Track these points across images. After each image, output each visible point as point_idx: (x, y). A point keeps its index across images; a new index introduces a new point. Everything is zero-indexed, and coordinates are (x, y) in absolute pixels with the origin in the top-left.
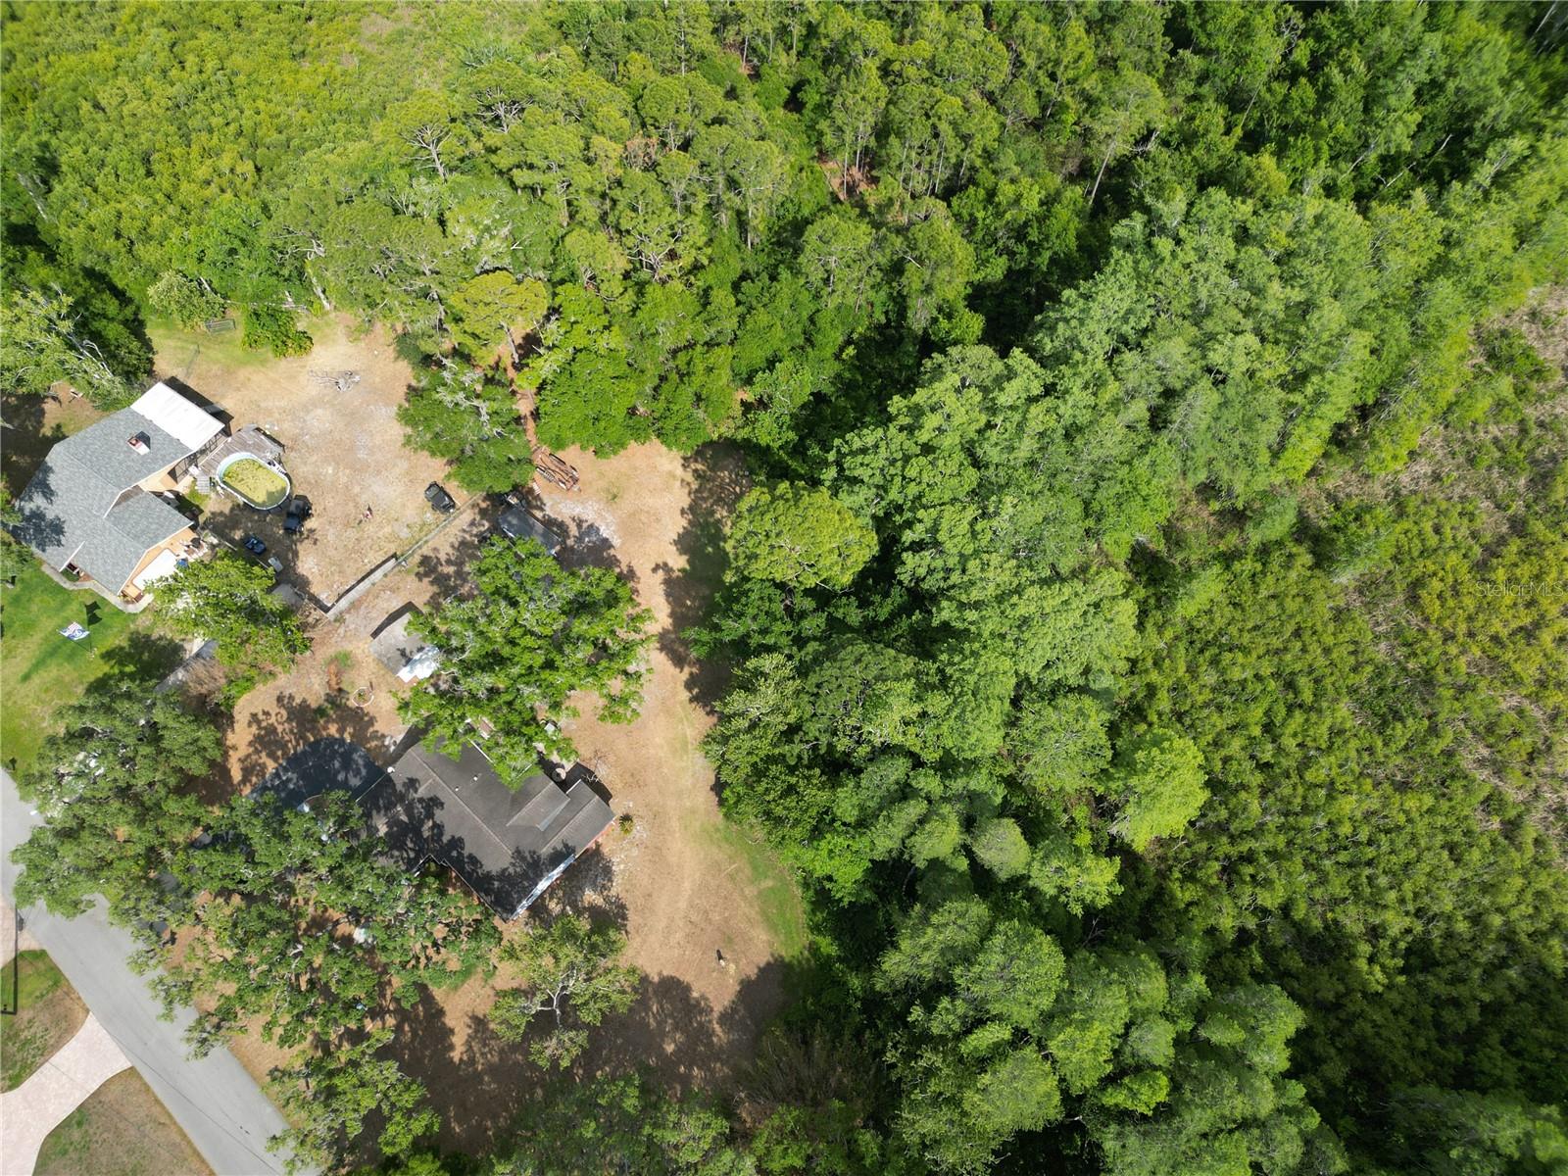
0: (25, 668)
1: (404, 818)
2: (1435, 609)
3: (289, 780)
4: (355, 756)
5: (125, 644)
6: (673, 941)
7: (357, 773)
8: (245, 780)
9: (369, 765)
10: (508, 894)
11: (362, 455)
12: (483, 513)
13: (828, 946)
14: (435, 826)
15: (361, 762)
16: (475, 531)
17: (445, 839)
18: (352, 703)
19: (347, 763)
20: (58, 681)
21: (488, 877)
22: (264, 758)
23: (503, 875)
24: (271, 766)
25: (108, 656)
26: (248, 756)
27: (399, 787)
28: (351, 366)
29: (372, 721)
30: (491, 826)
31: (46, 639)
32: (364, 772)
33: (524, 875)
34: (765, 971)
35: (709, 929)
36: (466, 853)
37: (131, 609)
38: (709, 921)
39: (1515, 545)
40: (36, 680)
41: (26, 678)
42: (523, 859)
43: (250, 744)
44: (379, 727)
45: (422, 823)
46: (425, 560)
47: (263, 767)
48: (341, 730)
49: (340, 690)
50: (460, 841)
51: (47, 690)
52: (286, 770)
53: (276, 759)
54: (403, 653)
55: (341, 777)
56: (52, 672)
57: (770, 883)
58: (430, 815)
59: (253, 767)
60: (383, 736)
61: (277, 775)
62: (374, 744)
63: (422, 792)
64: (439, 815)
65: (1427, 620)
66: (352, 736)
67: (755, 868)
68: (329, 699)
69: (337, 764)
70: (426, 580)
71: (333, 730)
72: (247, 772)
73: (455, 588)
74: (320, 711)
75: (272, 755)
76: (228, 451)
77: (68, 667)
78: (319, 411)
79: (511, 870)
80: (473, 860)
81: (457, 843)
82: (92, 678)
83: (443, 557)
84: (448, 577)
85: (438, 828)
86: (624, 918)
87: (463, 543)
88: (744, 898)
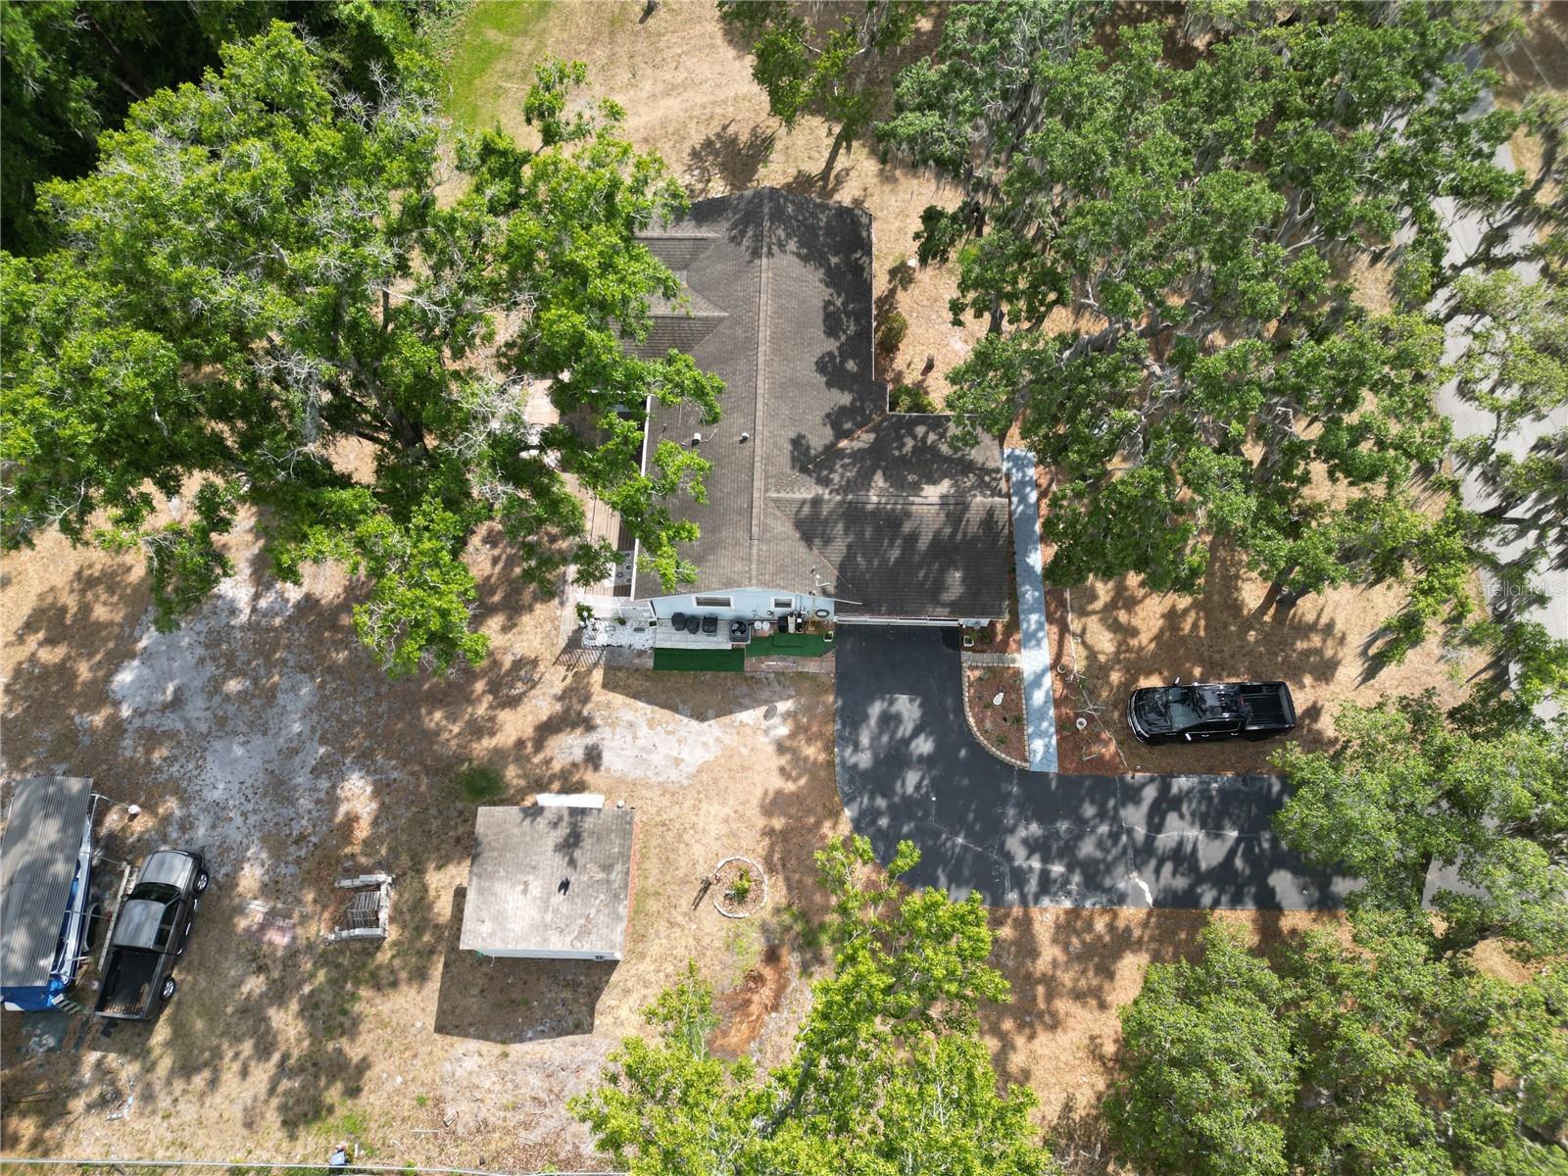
1: (879, 481)
3: (1032, 846)
4: (864, 760)
6: (681, 76)
7: (889, 720)
8: (1122, 942)
9: (851, 717)
10: (830, 230)
12: (52, 1109)
14: (841, 434)
15: (865, 740)
16: (127, 1071)
17: (845, 399)
18: (772, 893)
19: (894, 759)
21: (833, 279)
22: (1049, 953)
23: (812, 254)
24: (1047, 915)
26: (1078, 996)
27: (839, 548)
29: (774, 804)
30: (752, 328)
32: (876, 709)
33: (777, 215)
35: (621, 51)
36: (832, 345)
38: (612, 59)
42: (758, 238)
43: (1055, 1024)
44: (768, 776)
45: (858, 456)
46: (301, 1114)
47: (1064, 930)
49: (772, 956)
50: (822, 366)
52: (1019, 878)
53: (1025, 924)
54: (571, 844)
55: (924, 746)
57: (492, 34)
58: (831, 453)
59: (1082, 957)
60: (781, 748)
61: (1046, 885)
62: (812, 752)
63: (807, 490)
64: (819, 438)
66: (834, 814)
67: (486, 61)
69: (912, 778)
70: (355, 1052)
72: (1102, 957)
73: (327, 957)
75: (1027, 947)
79: (792, 245)
80: (832, 324)
81: (831, 371)
83: (262, 1074)
84: (310, 1008)
85: (837, 420)
86: (708, 144)
87: (185, 1069)
88: (541, 44)
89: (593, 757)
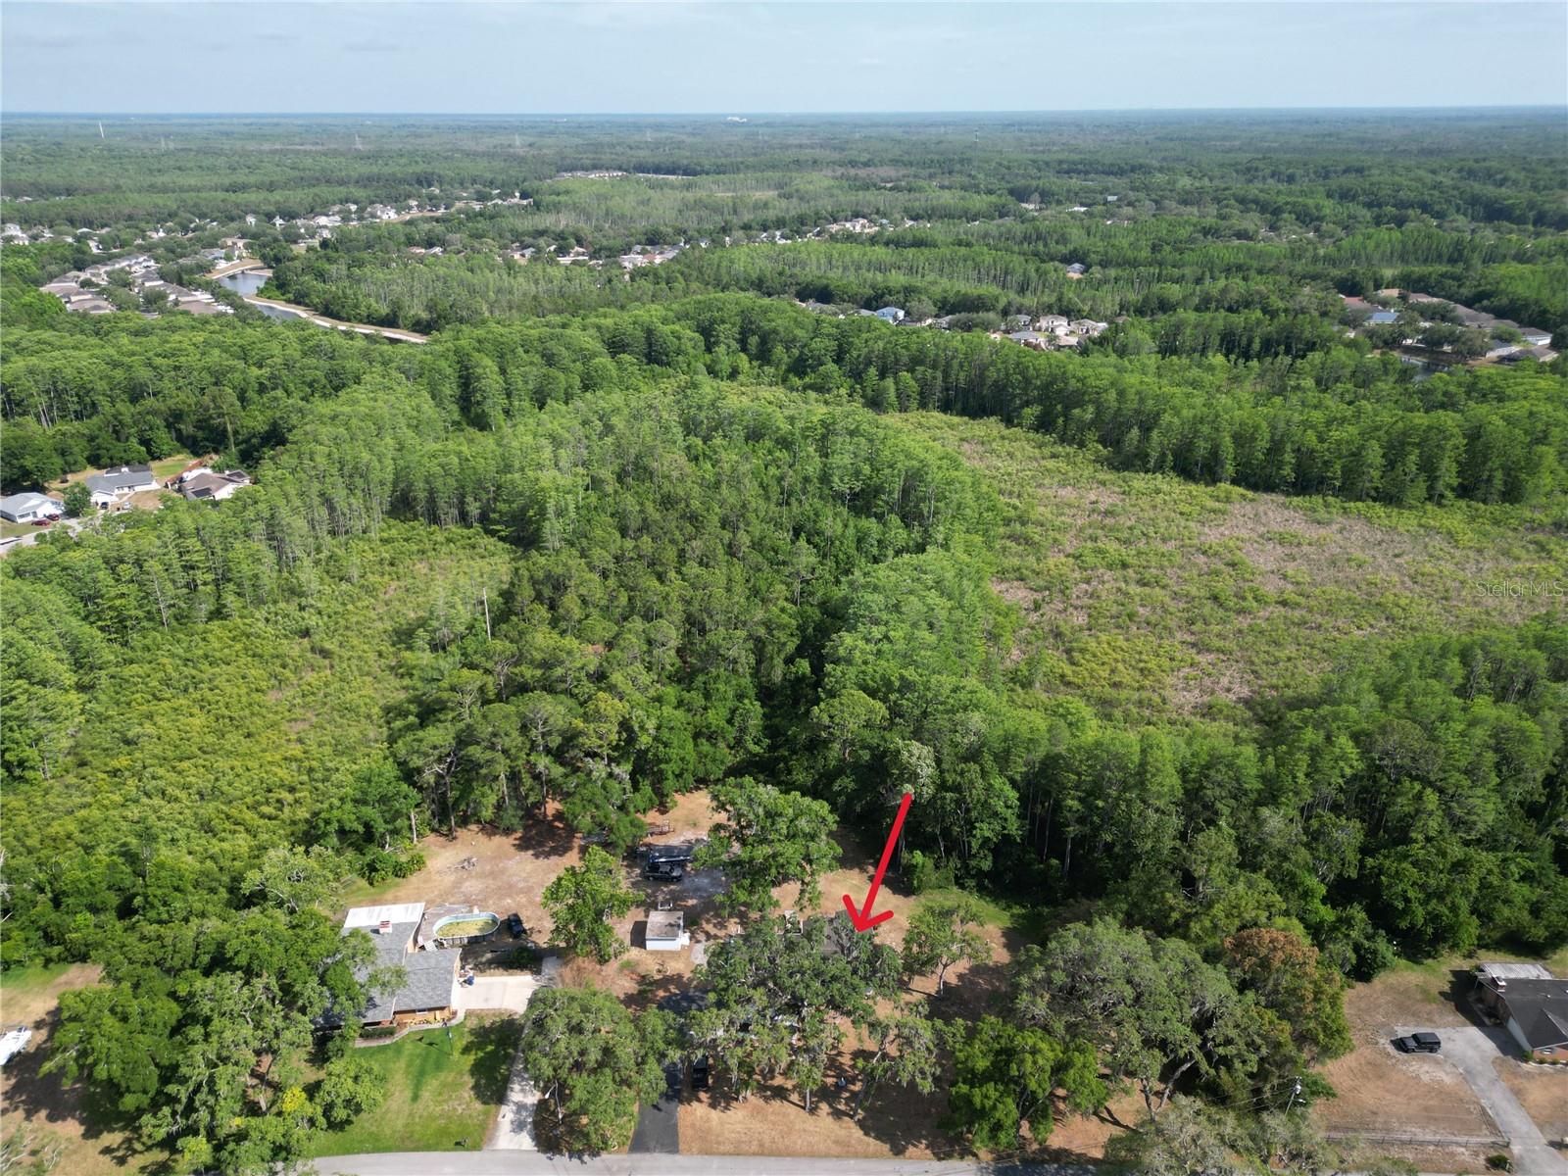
0: (408, 1094)
2: (1079, 682)
4: (691, 993)
5: (472, 1038)
11: (521, 885)
13: (1017, 910)
16: (635, 875)
18: (658, 977)
20: (444, 1085)
25: (466, 1050)
28: (464, 856)
29: (680, 976)
31: (407, 1073)
34: (1004, 935)
37: (454, 1022)
39: (1075, 654)
40: (426, 1094)
41: (415, 1098)
44: (687, 975)
48: (667, 990)
49: (643, 977)
51: (440, 1094)
54: (671, 925)
56: (432, 1085)
60: (696, 975)
62: (694, 983)
65: (1079, 687)
66: (677, 988)
68: (640, 983)
71: (661, 993)
74: (640, 992)
76: (433, 924)
77: (442, 1076)
78: (467, 884)
82: (468, 1068)
87: (635, 883)
89: (698, 942)
